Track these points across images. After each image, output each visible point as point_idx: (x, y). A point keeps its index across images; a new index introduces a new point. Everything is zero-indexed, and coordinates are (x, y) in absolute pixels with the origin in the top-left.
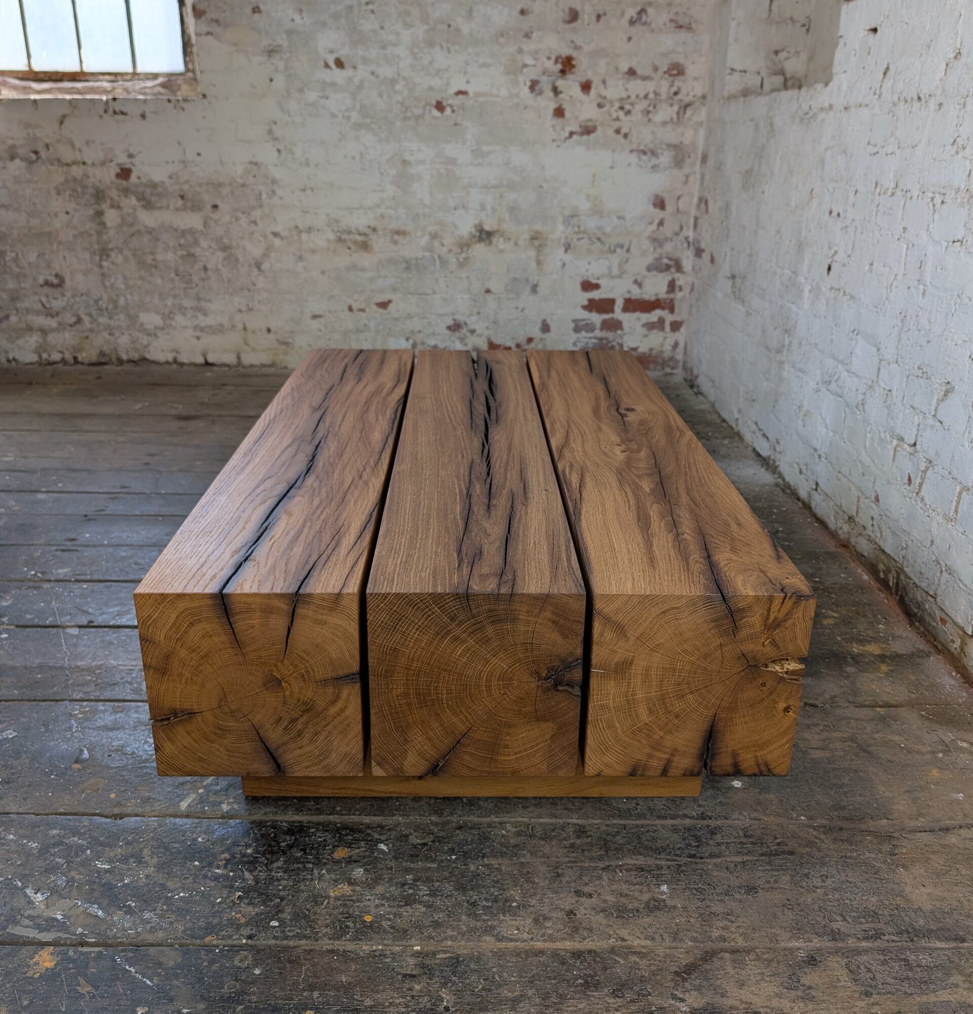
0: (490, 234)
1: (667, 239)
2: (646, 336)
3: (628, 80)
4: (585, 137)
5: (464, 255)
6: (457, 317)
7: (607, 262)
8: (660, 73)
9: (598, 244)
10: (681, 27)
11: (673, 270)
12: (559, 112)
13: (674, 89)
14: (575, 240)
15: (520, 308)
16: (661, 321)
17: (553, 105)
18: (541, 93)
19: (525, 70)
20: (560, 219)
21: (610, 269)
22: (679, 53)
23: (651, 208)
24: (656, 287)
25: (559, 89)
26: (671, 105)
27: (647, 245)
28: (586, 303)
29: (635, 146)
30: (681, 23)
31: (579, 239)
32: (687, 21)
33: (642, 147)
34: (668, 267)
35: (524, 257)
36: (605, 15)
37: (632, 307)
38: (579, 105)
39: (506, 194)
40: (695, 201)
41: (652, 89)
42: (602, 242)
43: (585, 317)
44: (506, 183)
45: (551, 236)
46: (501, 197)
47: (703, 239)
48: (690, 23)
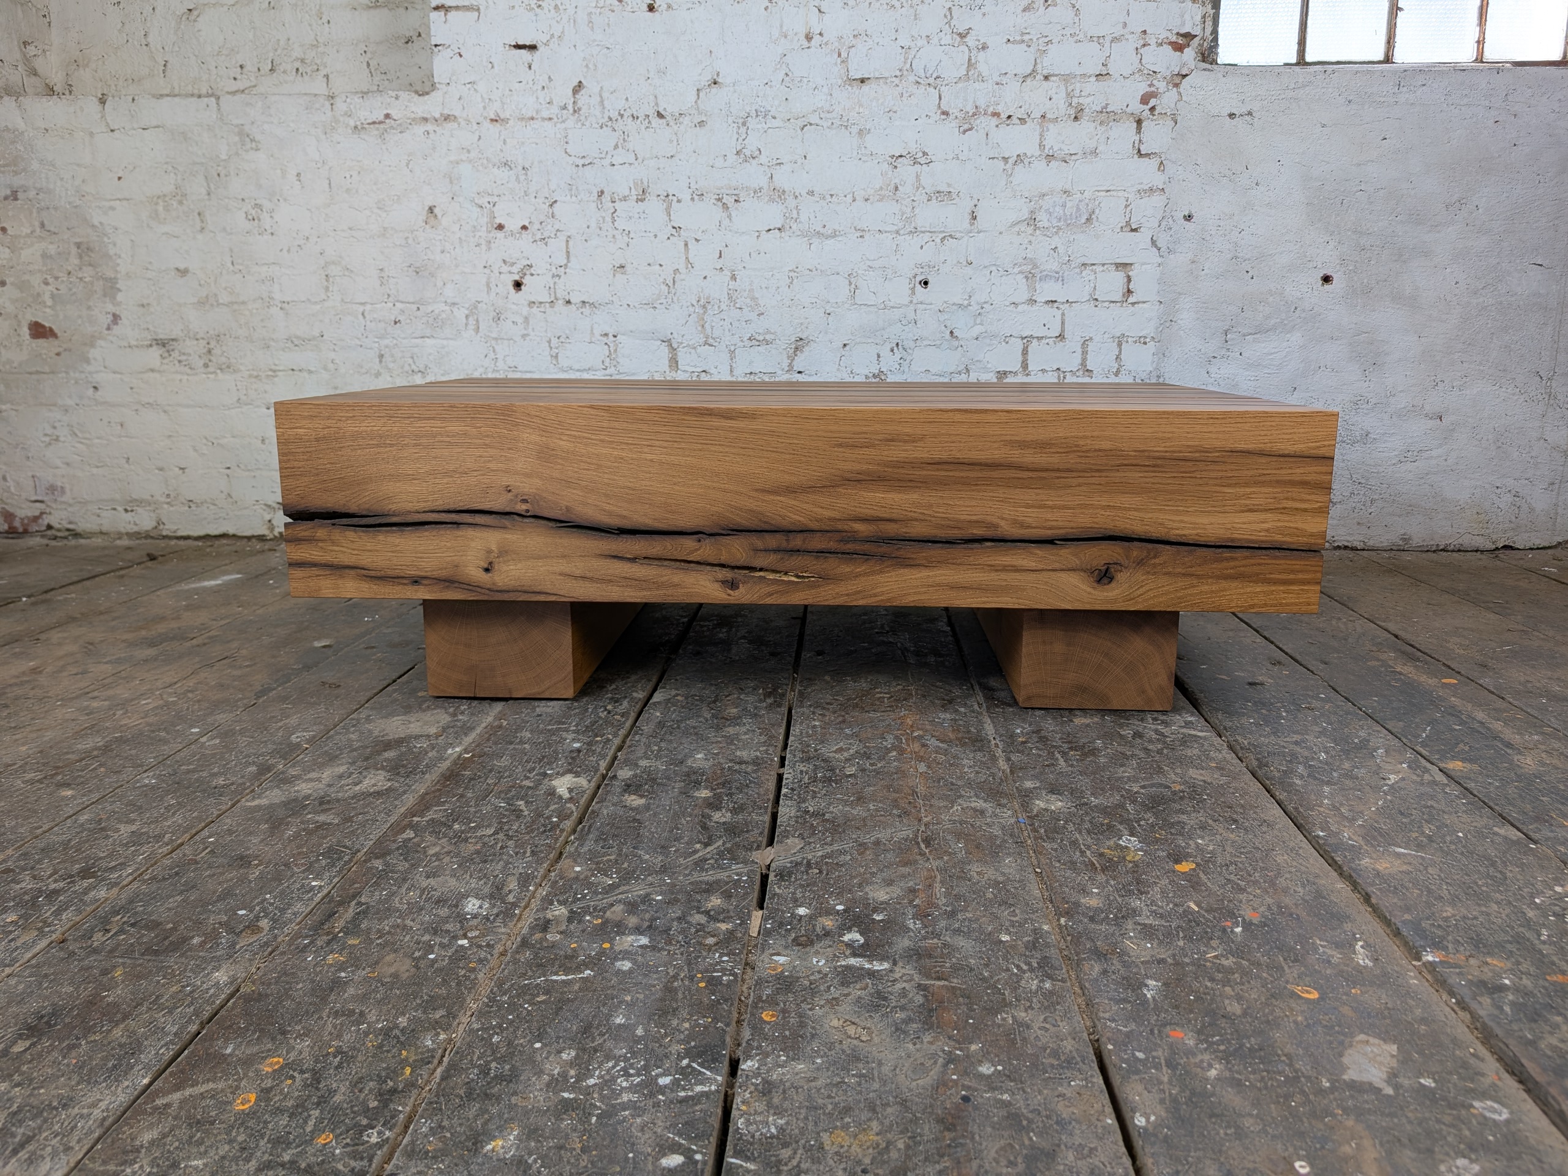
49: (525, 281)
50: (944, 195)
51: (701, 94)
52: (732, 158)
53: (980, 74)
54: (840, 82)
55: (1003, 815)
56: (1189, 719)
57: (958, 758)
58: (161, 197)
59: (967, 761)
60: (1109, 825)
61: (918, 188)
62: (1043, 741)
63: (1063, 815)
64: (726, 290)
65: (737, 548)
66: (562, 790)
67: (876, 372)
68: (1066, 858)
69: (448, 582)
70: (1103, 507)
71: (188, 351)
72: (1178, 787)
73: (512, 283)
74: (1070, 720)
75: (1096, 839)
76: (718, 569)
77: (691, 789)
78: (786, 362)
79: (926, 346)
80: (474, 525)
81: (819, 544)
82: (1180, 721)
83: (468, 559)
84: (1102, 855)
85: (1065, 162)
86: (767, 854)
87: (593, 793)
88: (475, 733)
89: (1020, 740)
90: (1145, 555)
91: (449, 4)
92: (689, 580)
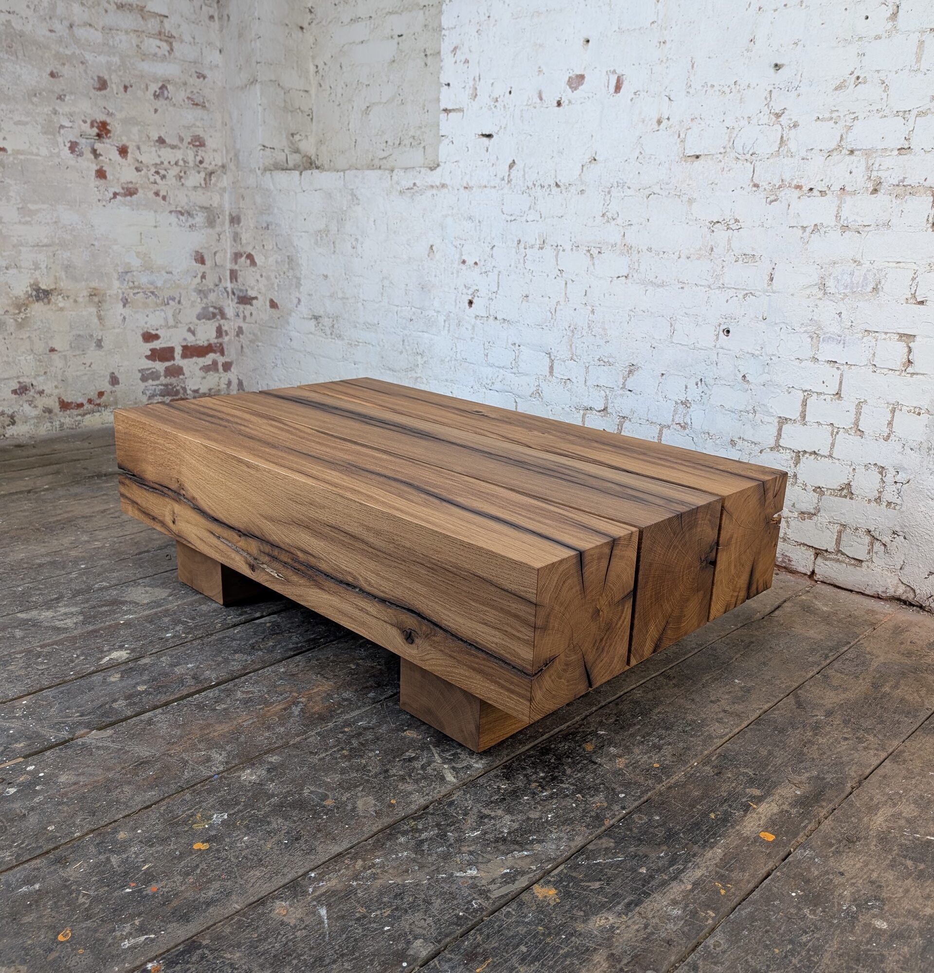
0: (47, 293)
2: (204, 378)
3: (160, 148)
4: (129, 198)
5: (22, 315)
6: (21, 380)
7: (163, 313)
8: (185, 143)
9: (153, 297)
10: (197, 105)
11: (219, 317)
12: (101, 174)
13: (199, 158)
14: (131, 295)
15: (88, 364)
16: (215, 363)
17: (95, 167)
18: (81, 154)
19: (62, 131)
20: (116, 276)
21: (166, 319)
22: (198, 127)
23: (194, 262)
24: (206, 334)
25: (98, 152)
26: (199, 172)
27: (194, 296)
28: (149, 353)
29: (173, 208)
30: (196, 101)
31: (134, 294)
32: (202, 100)
33: (179, 209)
34: (214, 315)
35: (84, 313)
36: (131, 86)
37: (188, 353)
38: (118, 168)
39: (59, 252)
40: (229, 256)
41: (181, 158)
42: (156, 295)
43: (150, 366)
44: (57, 241)
45: (108, 292)
46: (54, 255)
47: (252, 289)
48: (204, 102)
49: (474, 301)
50: (749, 258)
51: (585, 169)
52: (599, 219)
53: (789, 151)
54: (677, 158)
55: (214, 769)
56: (476, 765)
57: (283, 725)
58: (320, 231)
59: (282, 729)
60: (237, 803)
61: (728, 250)
62: (353, 736)
63: (237, 785)
64: (587, 321)
65: (253, 546)
66: (108, 658)
67: (684, 400)
68: (175, 808)
69: (163, 524)
70: (407, 588)
71: (325, 324)
72: (329, 803)
73: (467, 302)
74: (405, 730)
75: (213, 807)
76: (248, 556)
77: (144, 683)
78: (621, 381)
79: (722, 385)
80: (169, 496)
81: (284, 557)
82: (465, 764)
83: (167, 513)
84: (191, 816)
85: (859, 232)
86: (88, 733)
87: (114, 665)
88: (155, 610)
89: (346, 729)
90: (429, 632)
91: (449, 108)
92: (238, 558)
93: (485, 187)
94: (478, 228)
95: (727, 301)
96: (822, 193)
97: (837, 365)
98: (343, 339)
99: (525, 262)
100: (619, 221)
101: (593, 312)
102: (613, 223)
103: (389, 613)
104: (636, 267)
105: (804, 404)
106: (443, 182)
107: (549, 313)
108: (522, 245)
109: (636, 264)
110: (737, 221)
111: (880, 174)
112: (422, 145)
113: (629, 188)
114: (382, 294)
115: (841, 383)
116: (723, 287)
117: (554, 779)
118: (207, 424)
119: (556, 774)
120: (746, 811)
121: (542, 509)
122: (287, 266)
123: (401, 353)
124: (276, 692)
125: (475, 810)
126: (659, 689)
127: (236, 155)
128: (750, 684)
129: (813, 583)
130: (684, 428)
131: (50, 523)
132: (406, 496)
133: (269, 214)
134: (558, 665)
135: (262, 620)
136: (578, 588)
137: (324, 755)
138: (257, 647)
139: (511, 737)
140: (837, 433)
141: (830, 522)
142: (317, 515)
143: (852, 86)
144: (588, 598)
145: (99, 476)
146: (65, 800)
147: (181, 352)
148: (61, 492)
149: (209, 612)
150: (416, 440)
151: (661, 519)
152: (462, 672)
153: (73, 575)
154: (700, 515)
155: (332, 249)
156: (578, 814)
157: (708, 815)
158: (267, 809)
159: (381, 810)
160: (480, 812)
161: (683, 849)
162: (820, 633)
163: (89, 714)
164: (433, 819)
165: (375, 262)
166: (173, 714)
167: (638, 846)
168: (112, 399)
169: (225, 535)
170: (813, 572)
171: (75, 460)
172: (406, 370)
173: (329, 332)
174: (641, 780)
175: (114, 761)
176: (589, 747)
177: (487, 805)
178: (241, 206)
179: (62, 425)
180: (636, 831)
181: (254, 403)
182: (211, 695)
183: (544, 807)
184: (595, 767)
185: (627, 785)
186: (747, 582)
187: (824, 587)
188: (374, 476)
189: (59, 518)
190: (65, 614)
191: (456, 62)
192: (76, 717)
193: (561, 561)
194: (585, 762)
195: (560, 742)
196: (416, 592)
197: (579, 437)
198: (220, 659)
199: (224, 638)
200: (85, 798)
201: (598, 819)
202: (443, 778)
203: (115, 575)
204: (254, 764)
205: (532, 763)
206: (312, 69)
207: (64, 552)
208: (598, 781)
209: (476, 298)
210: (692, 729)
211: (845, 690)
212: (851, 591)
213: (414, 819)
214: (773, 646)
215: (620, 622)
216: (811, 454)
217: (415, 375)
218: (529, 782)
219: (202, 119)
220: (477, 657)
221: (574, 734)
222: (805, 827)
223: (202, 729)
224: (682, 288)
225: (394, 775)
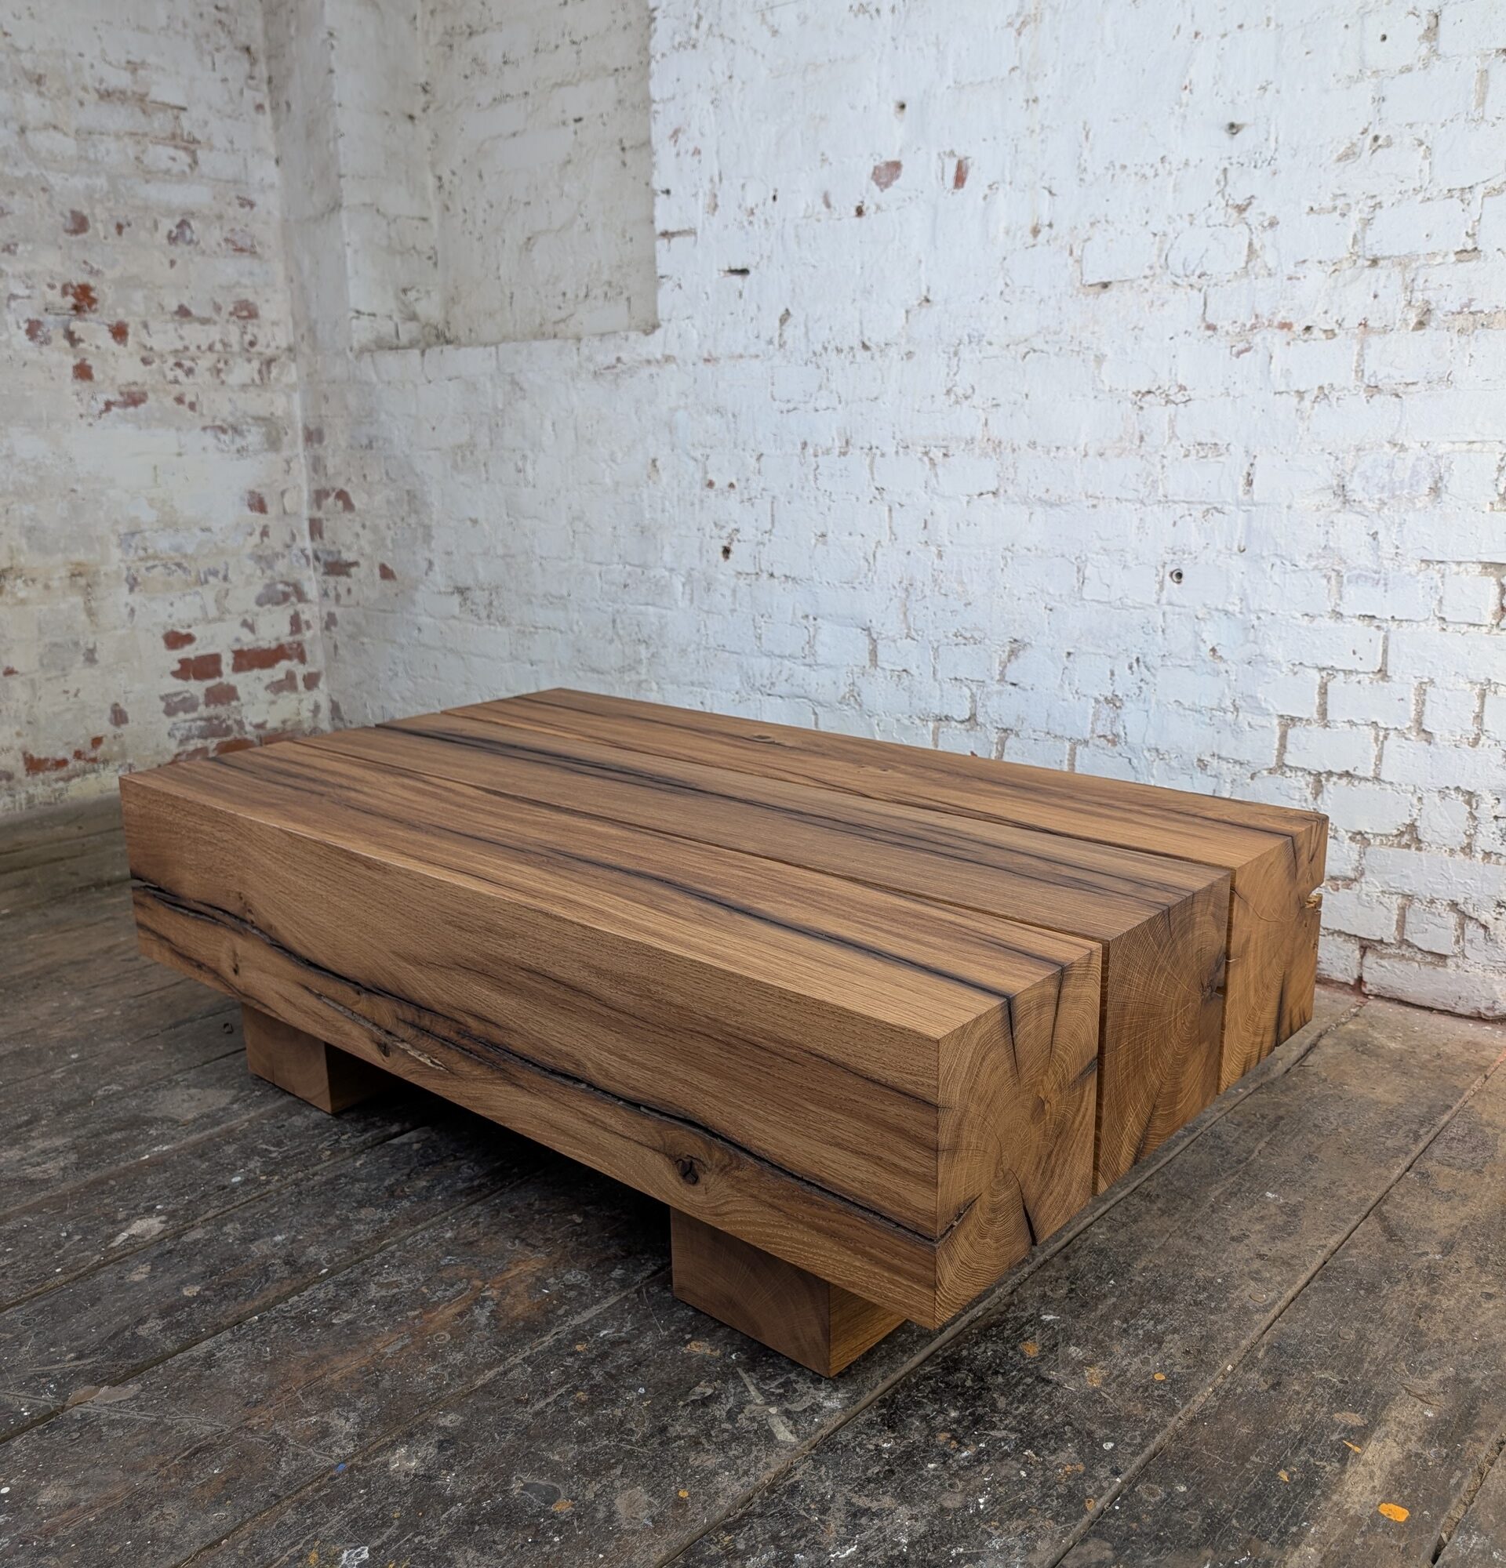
1: (277, 555)
2: (273, 703)
3: (181, 324)
4: (131, 410)
7: (198, 599)
8: (224, 314)
9: (180, 572)
10: (241, 250)
11: (293, 599)
12: (83, 372)
13: (248, 338)
14: (143, 570)
15: (73, 691)
16: (290, 676)
17: (71, 361)
18: (47, 341)
19: (13, 304)
20: (114, 539)
21: (203, 608)
22: (246, 287)
23: (247, 510)
24: (273, 629)
25: (76, 336)
26: (249, 361)
27: (250, 566)
28: (177, 667)
29: (208, 422)
30: (240, 244)
31: (148, 569)
32: (249, 243)
33: (218, 423)
34: (286, 597)
35: (63, 606)
36: (129, 225)
37: (245, 662)
38: (111, 360)
39: (15, 506)
40: (305, 496)
41: (217, 337)
42: (185, 570)
43: (179, 689)
44: (11, 488)
45: (103, 569)
46: (7, 512)
47: (349, 549)
48: (253, 246)
49: (732, 548)
50: (1208, 449)
51: (911, 316)
52: (941, 398)
53: (1264, 266)
54: (1071, 290)
55: (337, 1450)
56: (828, 1404)
57: (459, 1347)
58: (460, 447)
59: (460, 1356)
60: (386, 1523)
61: (1171, 438)
62: (593, 1361)
63: (383, 1481)
64: (930, 570)
65: (384, 1010)
66: (125, 1235)
67: (1109, 695)
68: (266, 1542)
69: (216, 974)
70: (680, 1081)
71: (477, 600)
72: (562, 1507)
73: (721, 550)
74: (688, 1342)
75: (340, 1534)
76: (374, 1029)
77: (193, 1280)
78: (997, 669)
79: (1174, 666)
80: (225, 924)
81: (442, 1029)
82: (807, 1402)
83: (223, 956)
84: (300, 1558)
85: (1397, 396)
86: (96, 1392)
87: (136, 1249)
88: (207, 1132)
89: (578, 1348)
90: (727, 1161)
91: (672, 229)
92: (355, 1032)
93: (741, 356)
94: (732, 426)
95: (1175, 524)
96: (1330, 334)
97: (1376, 623)
98: (509, 625)
99: (816, 479)
100: (976, 400)
101: (940, 556)
102: (966, 403)
103: (647, 1128)
104: (1011, 477)
105: (1323, 691)
106: (668, 352)
107: (862, 562)
108: (810, 450)
109: (1011, 470)
110: (1182, 388)
111: (1430, 295)
112: (626, 295)
113: (990, 344)
114: (573, 545)
115: (1385, 651)
116: (1166, 501)
117: (977, 1420)
118: (289, 790)
119: (980, 1411)
120: (1343, 1461)
121: (918, 916)
122: (406, 507)
123: (611, 641)
124: (441, 1280)
125: (840, 1500)
126: (1135, 1221)
127: (312, 330)
128: (1295, 1199)
129: (1362, 999)
130: (1114, 743)
131: (14, 977)
132: (664, 904)
133: (372, 424)
134: (979, 1214)
135: (404, 1139)
136: (1007, 1065)
137: (542, 1404)
138: (398, 1192)
139: (885, 1340)
140: (1385, 738)
141: (1383, 892)
142: (500, 950)
143: (1367, 153)
144: (1026, 1080)
145: (99, 885)
146: (52, 1544)
147: (231, 662)
148: (32, 919)
149: (307, 1129)
150: (664, 795)
151: (1137, 923)
152: (796, 1235)
153: (57, 1075)
154: (1198, 908)
155: (484, 476)
156: (1034, 1492)
157: (1274, 1475)
158: (444, 1531)
159: (661, 1514)
160: (849, 1503)
161: (1243, 1552)
162: (1395, 1091)
163: (94, 1352)
164: (763, 1525)
165: (559, 492)
166: (253, 1340)
167: (1158, 1552)
168: (116, 748)
169: (331, 992)
170: (1360, 980)
171: (55, 860)
172: (622, 670)
173: (483, 613)
174: (1137, 1409)
175: (143, 1451)
176: (1032, 1349)
177: (861, 1486)
178: (323, 412)
179: (30, 799)
180: (1149, 1520)
181: (370, 746)
182: (321, 1295)
183: (968, 1481)
184: (1048, 1389)
185: (1114, 1422)
186: (1274, 1015)
187: (1380, 1004)
188: (599, 872)
189: (29, 968)
190: (44, 1152)
191: (678, 155)
192: (69, 1361)
193: (977, 1021)
194: (1029, 1380)
195: (977, 1343)
196: (697, 1088)
197: (949, 773)
198: (333, 1221)
199: (338, 1177)
200: (91, 1535)
201: (1074, 1499)
202: (770, 1436)
203: (133, 1068)
204: (411, 1435)
205: (933, 1392)
206: (431, 182)
207: (39, 1032)
208: (1059, 1419)
209: (735, 543)
210: (1210, 1297)
211: (1465, 1198)
212: (1431, 1009)
213: (728, 1529)
214: (1319, 1122)
215: (1079, 1119)
216: (1340, 776)
217: (634, 677)
218: (933, 1431)
219: (251, 274)
220: (823, 1207)
221: (1000, 1324)
222: (1459, 1485)
223: (308, 1368)
224: (1094, 506)
225: (679, 1437)
